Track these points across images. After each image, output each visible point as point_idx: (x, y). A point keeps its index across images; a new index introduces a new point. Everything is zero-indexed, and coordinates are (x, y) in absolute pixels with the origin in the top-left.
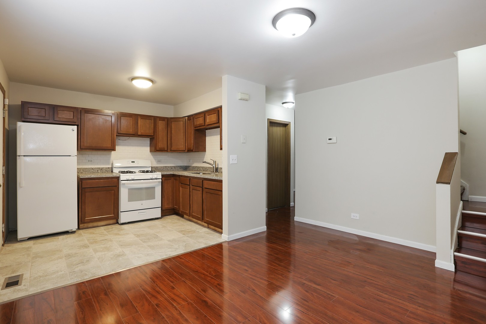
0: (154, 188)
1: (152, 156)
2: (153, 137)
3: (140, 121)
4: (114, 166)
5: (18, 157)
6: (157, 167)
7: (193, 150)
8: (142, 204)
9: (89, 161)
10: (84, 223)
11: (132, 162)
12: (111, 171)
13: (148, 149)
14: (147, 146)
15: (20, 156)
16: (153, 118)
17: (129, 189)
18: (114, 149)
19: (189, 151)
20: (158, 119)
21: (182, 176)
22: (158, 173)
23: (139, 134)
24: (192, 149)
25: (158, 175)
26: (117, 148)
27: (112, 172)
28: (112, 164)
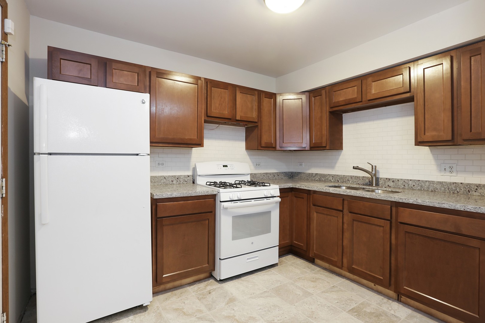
0: (269, 213)
1: (248, 157)
2: (256, 124)
3: (239, 97)
4: (199, 173)
5: (36, 157)
6: (255, 174)
7: (325, 147)
8: (252, 243)
9: (159, 164)
10: (162, 284)
11: (224, 166)
12: (192, 182)
13: (243, 144)
14: (242, 140)
15: (39, 154)
16: (256, 92)
17: (233, 217)
18: (200, 144)
19: (312, 149)
20: (264, 94)
21: (315, 192)
22: (273, 186)
23: (238, 118)
24: (324, 145)
25: (274, 190)
26: (206, 142)
27: (194, 183)
28: (194, 170)
